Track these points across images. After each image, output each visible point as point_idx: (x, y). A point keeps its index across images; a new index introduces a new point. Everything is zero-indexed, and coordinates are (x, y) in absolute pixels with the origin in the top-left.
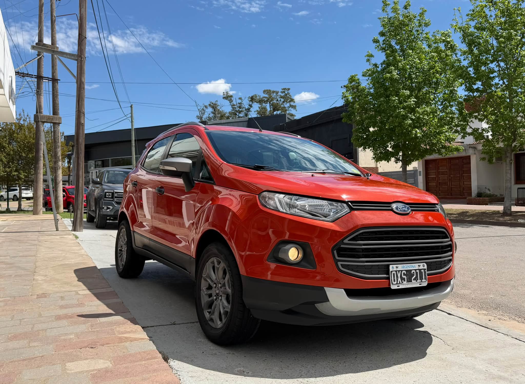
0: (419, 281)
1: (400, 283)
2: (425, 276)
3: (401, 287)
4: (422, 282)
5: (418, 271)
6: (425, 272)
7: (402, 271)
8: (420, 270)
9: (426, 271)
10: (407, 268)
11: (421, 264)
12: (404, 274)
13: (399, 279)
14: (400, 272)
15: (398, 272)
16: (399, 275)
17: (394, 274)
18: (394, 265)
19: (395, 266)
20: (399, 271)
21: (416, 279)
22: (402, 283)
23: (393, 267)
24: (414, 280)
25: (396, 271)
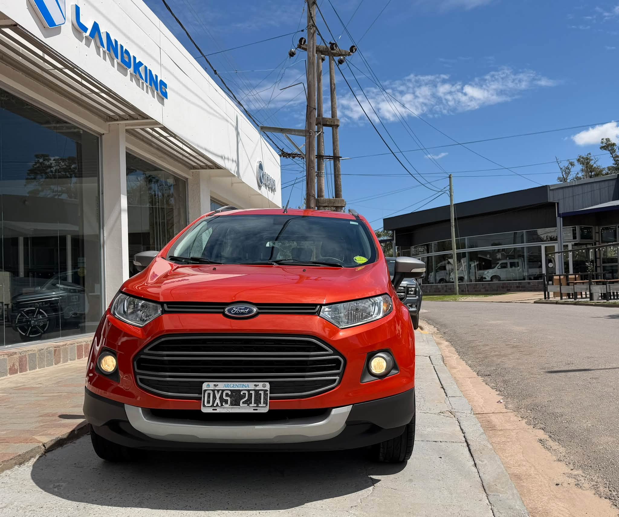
0: (253, 405)
1: (217, 405)
2: (265, 399)
3: (219, 410)
4: (257, 406)
5: (253, 392)
6: (266, 395)
7: (223, 391)
8: (257, 392)
9: (269, 392)
10: (233, 387)
11: (261, 384)
12: (227, 395)
13: (218, 401)
14: (220, 392)
15: (216, 392)
16: (218, 396)
17: (209, 394)
18: (210, 383)
19: (212, 384)
20: (218, 391)
21: (248, 402)
22: (222, 405)
23: (208, 385)
24: (243, 403)
25: (213, 391)
